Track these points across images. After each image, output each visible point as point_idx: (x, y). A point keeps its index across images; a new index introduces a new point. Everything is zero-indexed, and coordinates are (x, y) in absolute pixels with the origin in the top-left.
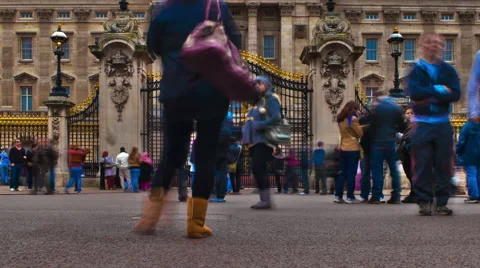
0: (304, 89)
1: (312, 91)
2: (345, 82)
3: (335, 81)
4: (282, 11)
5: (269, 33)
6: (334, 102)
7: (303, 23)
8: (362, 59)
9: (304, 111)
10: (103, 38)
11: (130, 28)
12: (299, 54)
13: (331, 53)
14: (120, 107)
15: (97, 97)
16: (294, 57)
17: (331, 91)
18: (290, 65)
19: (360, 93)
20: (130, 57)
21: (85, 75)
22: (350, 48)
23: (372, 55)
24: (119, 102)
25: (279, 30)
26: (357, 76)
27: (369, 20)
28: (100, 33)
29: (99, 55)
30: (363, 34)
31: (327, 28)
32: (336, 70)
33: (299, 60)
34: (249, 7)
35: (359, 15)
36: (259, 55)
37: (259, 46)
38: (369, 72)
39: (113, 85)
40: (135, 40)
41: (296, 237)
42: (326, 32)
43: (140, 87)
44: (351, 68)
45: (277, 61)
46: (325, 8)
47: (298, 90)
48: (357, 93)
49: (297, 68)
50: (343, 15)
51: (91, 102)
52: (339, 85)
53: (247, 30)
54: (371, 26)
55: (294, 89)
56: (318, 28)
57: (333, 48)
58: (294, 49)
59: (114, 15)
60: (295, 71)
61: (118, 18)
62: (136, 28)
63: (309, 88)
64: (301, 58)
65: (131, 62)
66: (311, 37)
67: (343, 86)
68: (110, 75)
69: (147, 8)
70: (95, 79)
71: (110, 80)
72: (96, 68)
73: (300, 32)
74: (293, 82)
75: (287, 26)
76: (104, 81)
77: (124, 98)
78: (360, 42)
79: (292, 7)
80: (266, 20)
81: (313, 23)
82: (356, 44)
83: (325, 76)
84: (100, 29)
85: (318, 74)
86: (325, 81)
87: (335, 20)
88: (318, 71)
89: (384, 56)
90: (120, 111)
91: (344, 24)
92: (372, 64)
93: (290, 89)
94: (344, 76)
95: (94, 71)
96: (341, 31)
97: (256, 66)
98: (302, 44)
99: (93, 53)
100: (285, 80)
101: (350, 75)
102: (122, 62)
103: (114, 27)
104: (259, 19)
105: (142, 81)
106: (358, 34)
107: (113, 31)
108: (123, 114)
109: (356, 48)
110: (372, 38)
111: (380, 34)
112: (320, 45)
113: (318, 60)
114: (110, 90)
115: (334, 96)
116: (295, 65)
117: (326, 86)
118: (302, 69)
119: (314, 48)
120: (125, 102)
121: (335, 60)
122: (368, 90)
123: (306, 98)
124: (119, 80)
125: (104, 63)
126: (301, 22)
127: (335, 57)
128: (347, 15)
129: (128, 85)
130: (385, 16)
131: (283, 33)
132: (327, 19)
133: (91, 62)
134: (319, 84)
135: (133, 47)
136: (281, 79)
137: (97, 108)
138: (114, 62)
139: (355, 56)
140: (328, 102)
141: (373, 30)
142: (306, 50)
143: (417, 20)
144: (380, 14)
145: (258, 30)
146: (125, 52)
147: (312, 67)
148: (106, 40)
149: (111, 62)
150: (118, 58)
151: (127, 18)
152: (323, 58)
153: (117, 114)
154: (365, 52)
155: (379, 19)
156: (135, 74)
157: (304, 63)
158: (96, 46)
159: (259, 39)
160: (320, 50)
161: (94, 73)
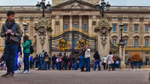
0: (95, 40)
1: (97, 40)
2: (107, 37)
3: (104, 37)
4: (89, 17)
5: (85, 23)
6: (104, 43)
7: (95, 21)
8: (112, 31)
9: (95, 46)
10: (38, 25)
11: (45, 22)
12: (94, 29)
13: (103, 29)
14: (42, 45)
15: (36, 42)
16: (92, 30)
17: (103, 40)
18: (91, 33)
19: (111, 41)
20: (45, 30)
21: (33, 35)
22: (109, 28)
23: (115, 30)
24: (42, 43)
25: (88, 23)
26: (110, 36)
27: (114, 20)
28: (37, 24)
29: (36, 30)
30: (112, 24)
31: (102, 22)
32: (104, 34)
33: (93, 31)
34: (79, 16)
35: (111, 18)
36: (82, 30)
37: (82, 27)
38: (114, 35)
39: (40, 38)
40: (47, 26)
41: (92, 82)
42: (101, 23)
43: (48, 39)
44: (108, 33)
45: (88, 32)
46: (101, 16)
47: (93, 40)
48: (110, 41)
49: (93, 34)
50: (106, 18)
51: (34, 43)
52: (105, 38)
53: (79, 23)
54: (114, 21)
55: (92, 40)
56: (99, 22)
57: (103, 28)
58: (93, 28)
59: (41, 18)
60: (92, 34)
61: (42, 19)
62: (47, 22)
63: (97, 39)
64: (94, 31)
65: (45, 32)
66: (97, 25)
67: (106, 39)
68: (40, 35)
69: (50, 16)
70: (35, 37)
71: (40, 37)
72: (36, 33)
73: (94, 23)
74: (92, 38)
75: (90, 21)
76: (38, 37)
77: (44, 42)
78: (111, 26)
79: (92, 16)
80: (84, 20)
81: (98, 21)
82: (110, 27)
83: (101, 36)
84: (37, 22)
85: (99, 35)
86: (101, 37)
87: (104, 19)
88: (99, 34)
89: (118, 30)
90: (42, 46)
91: (106, 21)
92: (115, 32)
93: (91, 39)
94: (107, 36)
95: (35, 34)
96: (106, 23)
97: (81, 33)
98: (95, 26)
99: (35, 29)
100: (90, 37)
101: (108, 35)
102: (43, 32)
103: (41, 22)
104: (82, 19)
105: (49, 37)
106: (111, 24)
107: (40, 23)
108: (43, 47)
109: (110, 28)
110: (115, 25)
111: (117, 24)
112: (100, 27)
113: (99, 31)
114: (40, 40)
115: (104, 42)
116: (92, 32)
117: (101, 39)
118: (95, 34)
119: (98, 28)
120: (44, 43)
121: (104, 31)
122: (114, 40)
123: (96, 42)
124: (42, 37)
125: (38, 32)
126: (94, 20)
127: (104, 30)
128: (108, 18)
129: (45, 38)
130: (118, 18)
131: (89, 23)
132: (102, 19)
133: (34, 32)
134: (99, 38)
135: (46, 28)
136: (88, 37)
137: (36, 45)
138: (41, 32)
139: (110, 30)
140: (102, 43)
141: (115, 23)
142: (96, 28)
143: (128, 20)
144: (117, 18)
145: (82, 23)
146: (44, 29)
147: (97, 33)
148: (39, 26)
149: (40, 32)
150: (42, 31)
151: (44, 19)
152: (101, 31)
153: (42, 47)
154: (113, 29)
155: (117, 20)
156: (47, 35)
157: (95, 32)
158: (36, 27)
159: (82, 25)
160: (100, 28)
161: (35, 35)
